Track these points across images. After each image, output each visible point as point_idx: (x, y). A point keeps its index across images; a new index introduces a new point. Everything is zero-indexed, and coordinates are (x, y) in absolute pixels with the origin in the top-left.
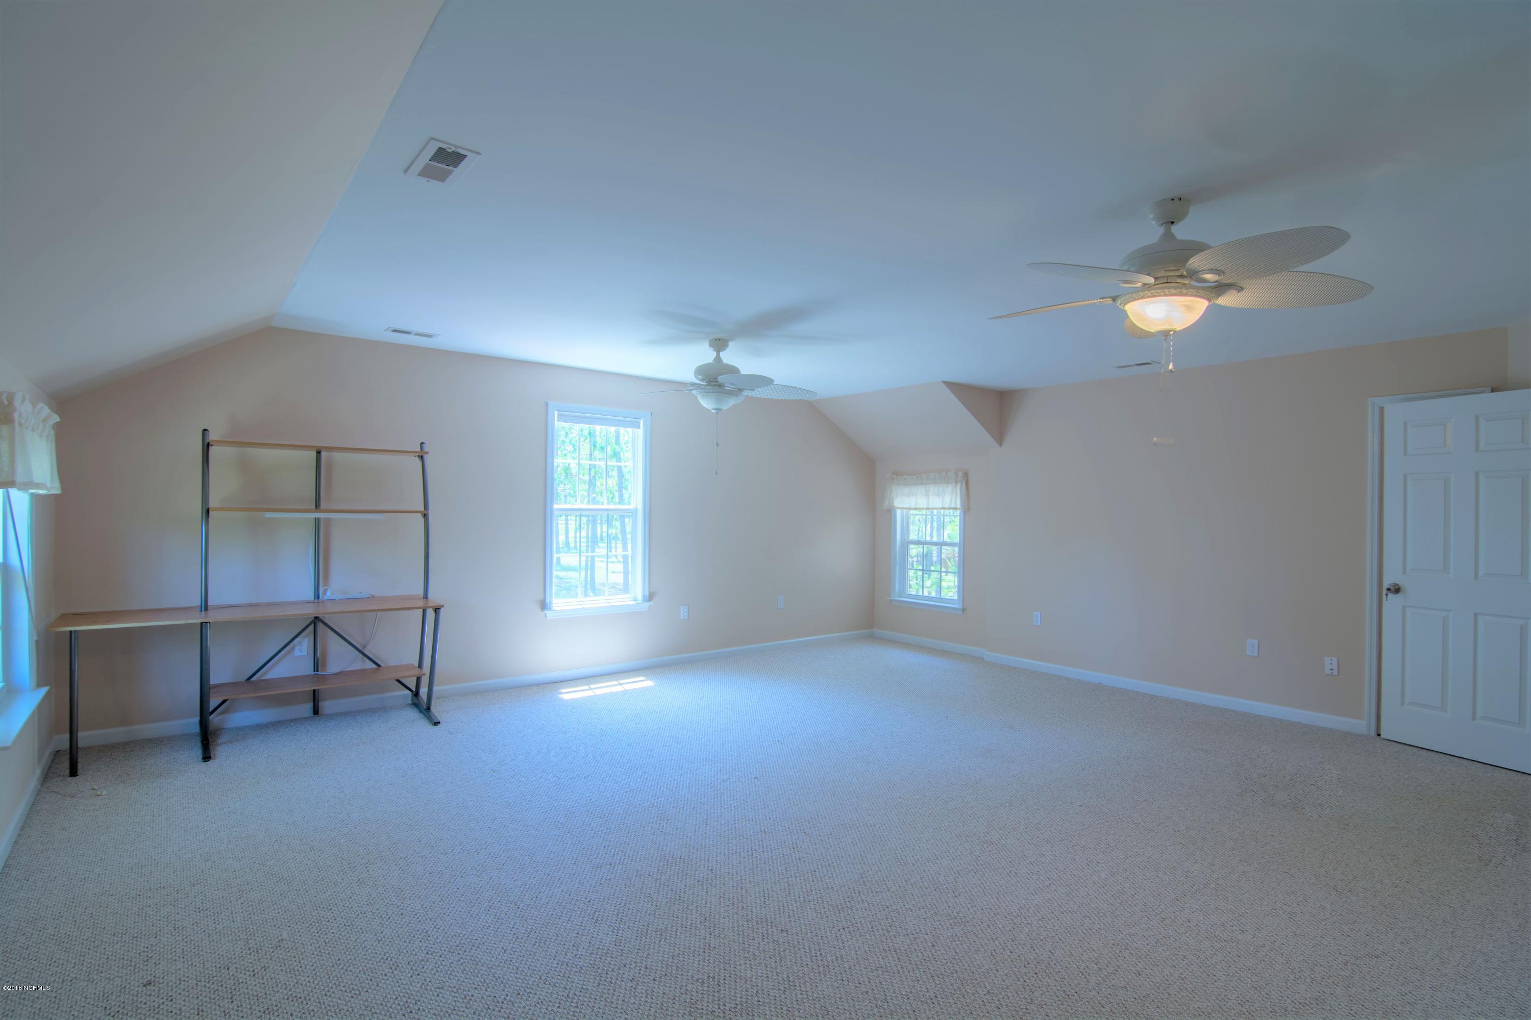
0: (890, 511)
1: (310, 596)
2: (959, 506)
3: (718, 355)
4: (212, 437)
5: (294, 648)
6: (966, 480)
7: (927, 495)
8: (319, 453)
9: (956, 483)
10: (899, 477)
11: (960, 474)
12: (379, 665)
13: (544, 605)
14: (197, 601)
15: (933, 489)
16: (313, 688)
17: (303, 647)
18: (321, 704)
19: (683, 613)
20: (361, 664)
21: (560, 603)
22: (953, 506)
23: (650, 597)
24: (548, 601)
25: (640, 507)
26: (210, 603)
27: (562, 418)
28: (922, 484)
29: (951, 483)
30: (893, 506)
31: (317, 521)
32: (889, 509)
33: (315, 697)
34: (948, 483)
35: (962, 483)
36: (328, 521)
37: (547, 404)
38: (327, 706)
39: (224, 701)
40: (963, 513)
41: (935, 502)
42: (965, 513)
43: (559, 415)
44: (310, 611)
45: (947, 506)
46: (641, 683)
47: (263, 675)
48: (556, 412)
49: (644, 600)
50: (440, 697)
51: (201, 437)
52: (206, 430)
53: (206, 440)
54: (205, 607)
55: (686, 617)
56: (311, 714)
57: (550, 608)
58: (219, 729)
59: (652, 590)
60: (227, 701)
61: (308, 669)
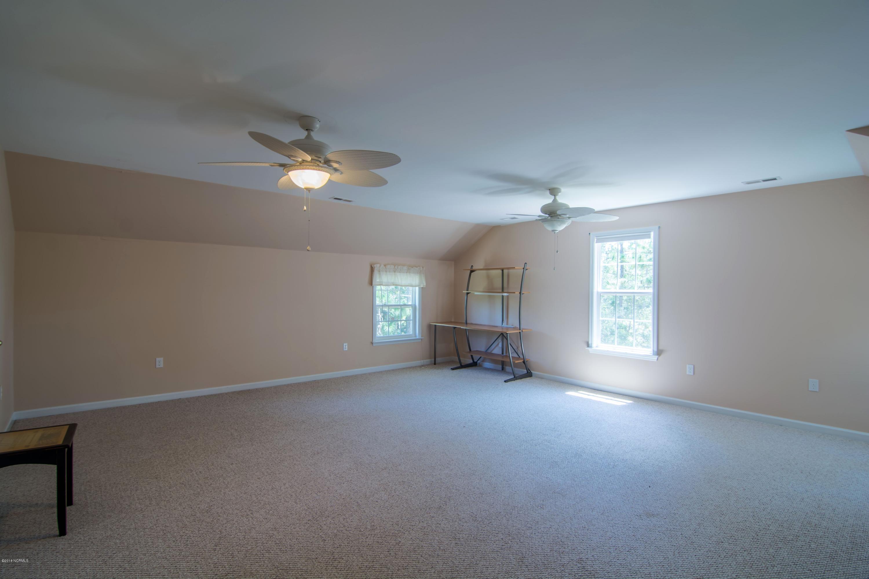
1: (501, 325)
3: (555, 198)
4: (474, 269)
5: (497, 343)
8: (503, 270)
12: (519, 357)
13: (588, 346)
14: (464, 321)
16: (502, 360)
17: (501, 344)
18: (504, 366)
19: (689, 370)
20: (515, 355)
21: (598, 345)
23: (659, 352)
24: (590, 343)
26: (468, 322)
27: (599, 241)
31: (503, 296)
33: (503, 364)
36: (507, 296)
37: (590, 234)
38: (506, 368)
43: (597, 239)
44: (501, 330)
47: (490, 351)
48: (595, 238)
49: (654, 354)
50: (541, 378)
51: (470, 268)
52: (472, 266)
53: (472, 269)
54: (466, 323)
55: (692, 374)
56: (501, 369)
57: (591, 347)
58: (480, 366)
59: (661, 348)
60: (481, 358)
61: (500, 352)
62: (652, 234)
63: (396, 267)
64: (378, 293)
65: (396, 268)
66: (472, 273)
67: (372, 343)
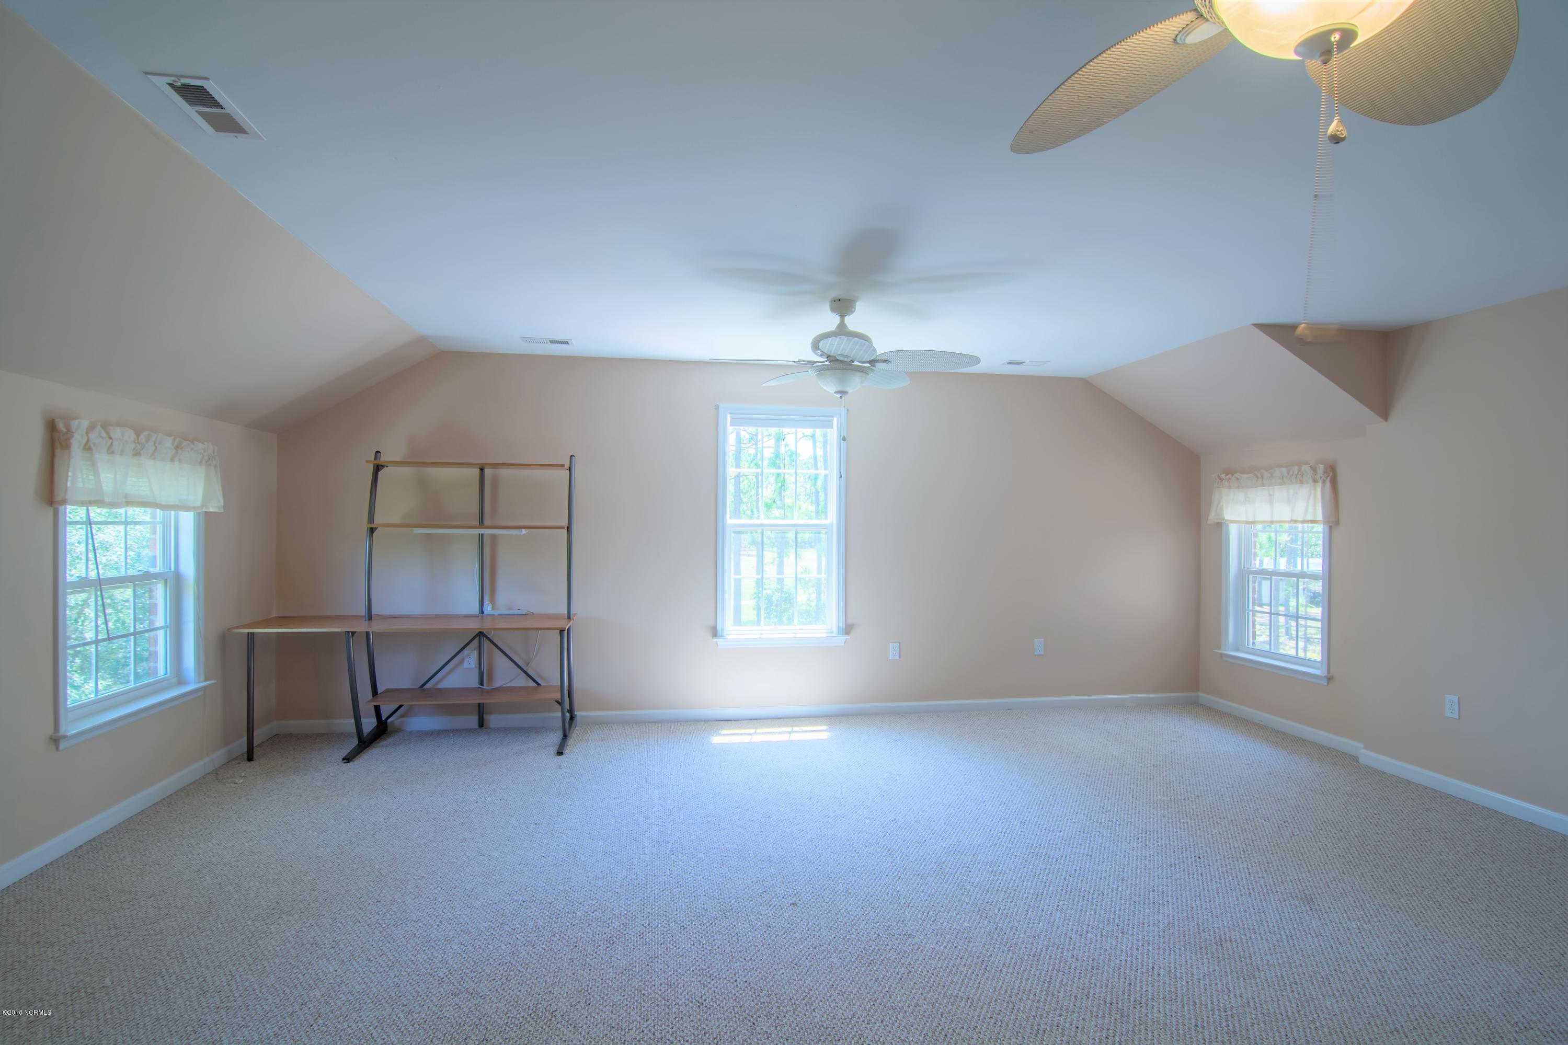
0: (1220, 526)
1: (475, 610)
2: (1320, 517)
3: (842, 321)
4: (384, 458)
5: (462, 661)
6: (1332, 475)
7: (1271, 502)
8: (482, 470)
9: (1315, 481)
10: (1230, 476)
11: (1321, 468)
12: (538, 684)
13: (715, 632)
14: (362, 611)
15: (1279, 492)
16: (478, 702)
17: (470, 660)
18: (485, 717)
19: (892, 652)
20: (523, 682)
21: (732, 631)
22: (1310, 518)
23: (848, 629)
24: (719, 627)
25: (835, 522)
26: (374, 612)
27: (736, 422)
28: (1263, 485)
29: (1307, 482)
30: (1223, 519)
31: (482, 537)
32: (1218, 523)
33: (481, 711)
34: (1301, 482)
35: (1324, 482)
36: (494, 537)
37: (718, 407)
38: (493, 720)
39: (401, 706)
40: (1327, 528)
41: (1283, 512)
42: (1330, 528)
43: (732, 418)
44: (475, 625)
45: (1300, 519)
46: (820, 733)
47: (437, 683)
48: (729, 415)
49: (839, 633)
50: (599, 723)
51: (373, 459)
52: (378, 452)
53: (377, 462)
54: (370, 617)
55: (897, 657)
56: (475, 724)
57: (722, 636)
58: (397, 731)
59: (850, 621)
60: (403, 707)
61: (474, 682)
62: (835, 420)
63: (142, 437)
64: (74, 537)
65: (143, 441)
66: (381, 474)
67: (55, 740)
